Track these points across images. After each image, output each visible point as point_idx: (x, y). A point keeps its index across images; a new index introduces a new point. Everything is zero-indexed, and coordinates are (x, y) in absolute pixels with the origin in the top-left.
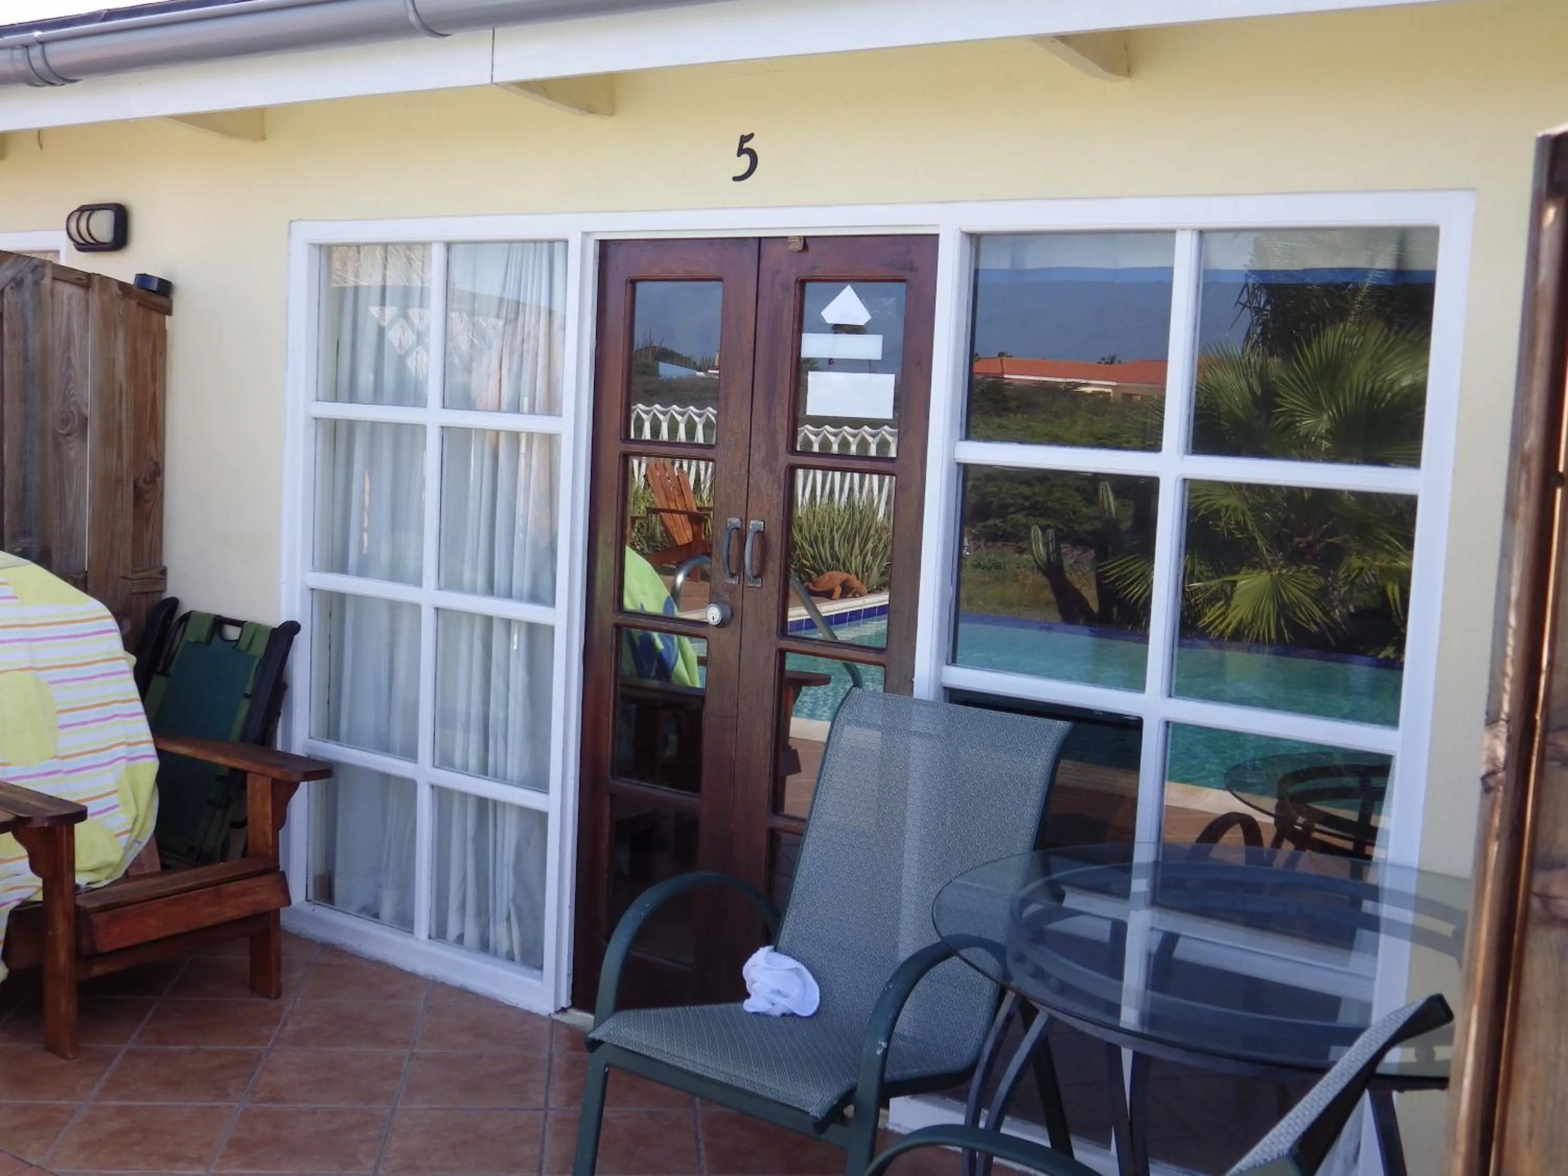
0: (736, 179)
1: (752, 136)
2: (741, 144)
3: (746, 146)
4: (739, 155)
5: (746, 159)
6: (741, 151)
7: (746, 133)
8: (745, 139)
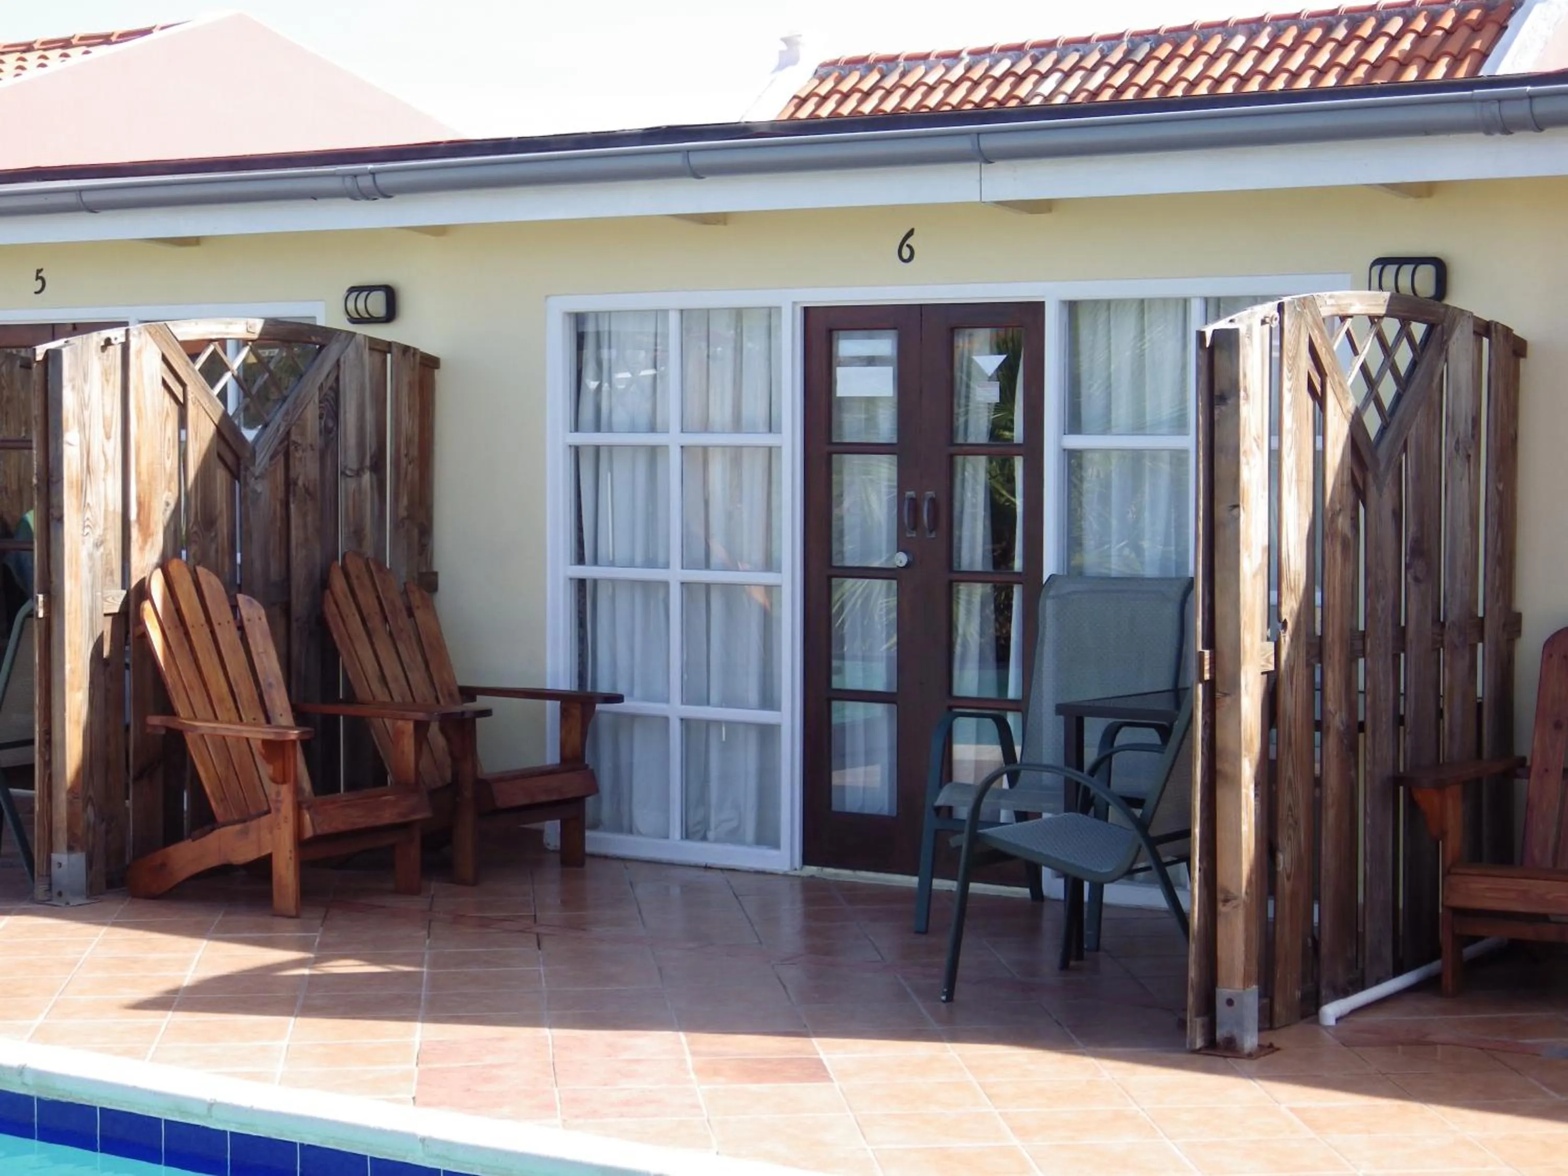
0: (36, 293)
1: (42, 270)
2: (37, 274)
3: (40, 275)
4: (37, 279)
5: (40, 281)
6: (38, 278)
7: (40, 268)
8: (39, 271)
